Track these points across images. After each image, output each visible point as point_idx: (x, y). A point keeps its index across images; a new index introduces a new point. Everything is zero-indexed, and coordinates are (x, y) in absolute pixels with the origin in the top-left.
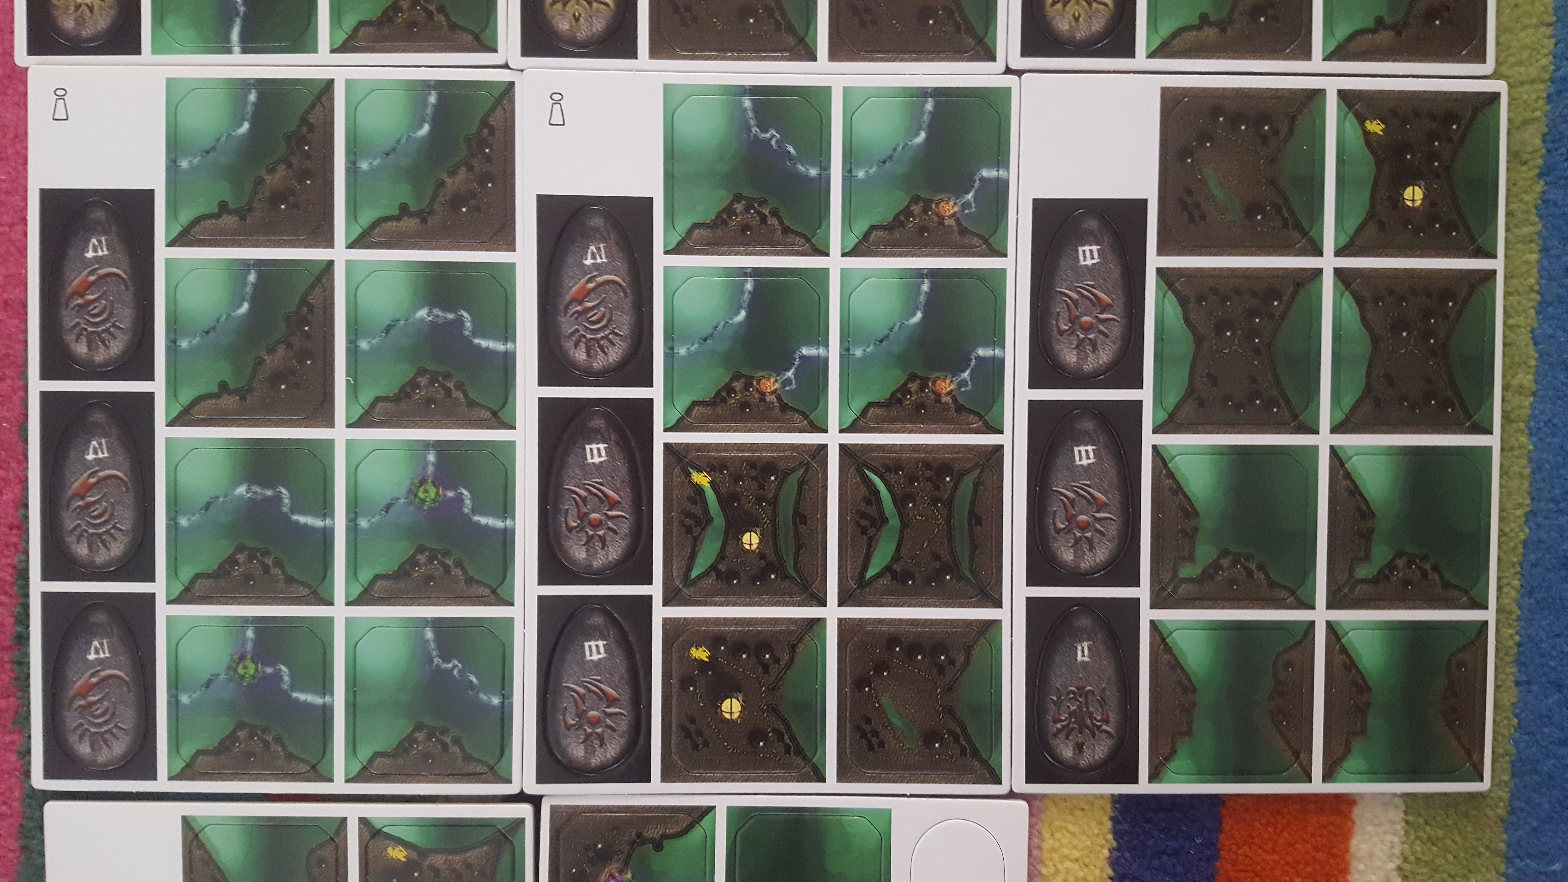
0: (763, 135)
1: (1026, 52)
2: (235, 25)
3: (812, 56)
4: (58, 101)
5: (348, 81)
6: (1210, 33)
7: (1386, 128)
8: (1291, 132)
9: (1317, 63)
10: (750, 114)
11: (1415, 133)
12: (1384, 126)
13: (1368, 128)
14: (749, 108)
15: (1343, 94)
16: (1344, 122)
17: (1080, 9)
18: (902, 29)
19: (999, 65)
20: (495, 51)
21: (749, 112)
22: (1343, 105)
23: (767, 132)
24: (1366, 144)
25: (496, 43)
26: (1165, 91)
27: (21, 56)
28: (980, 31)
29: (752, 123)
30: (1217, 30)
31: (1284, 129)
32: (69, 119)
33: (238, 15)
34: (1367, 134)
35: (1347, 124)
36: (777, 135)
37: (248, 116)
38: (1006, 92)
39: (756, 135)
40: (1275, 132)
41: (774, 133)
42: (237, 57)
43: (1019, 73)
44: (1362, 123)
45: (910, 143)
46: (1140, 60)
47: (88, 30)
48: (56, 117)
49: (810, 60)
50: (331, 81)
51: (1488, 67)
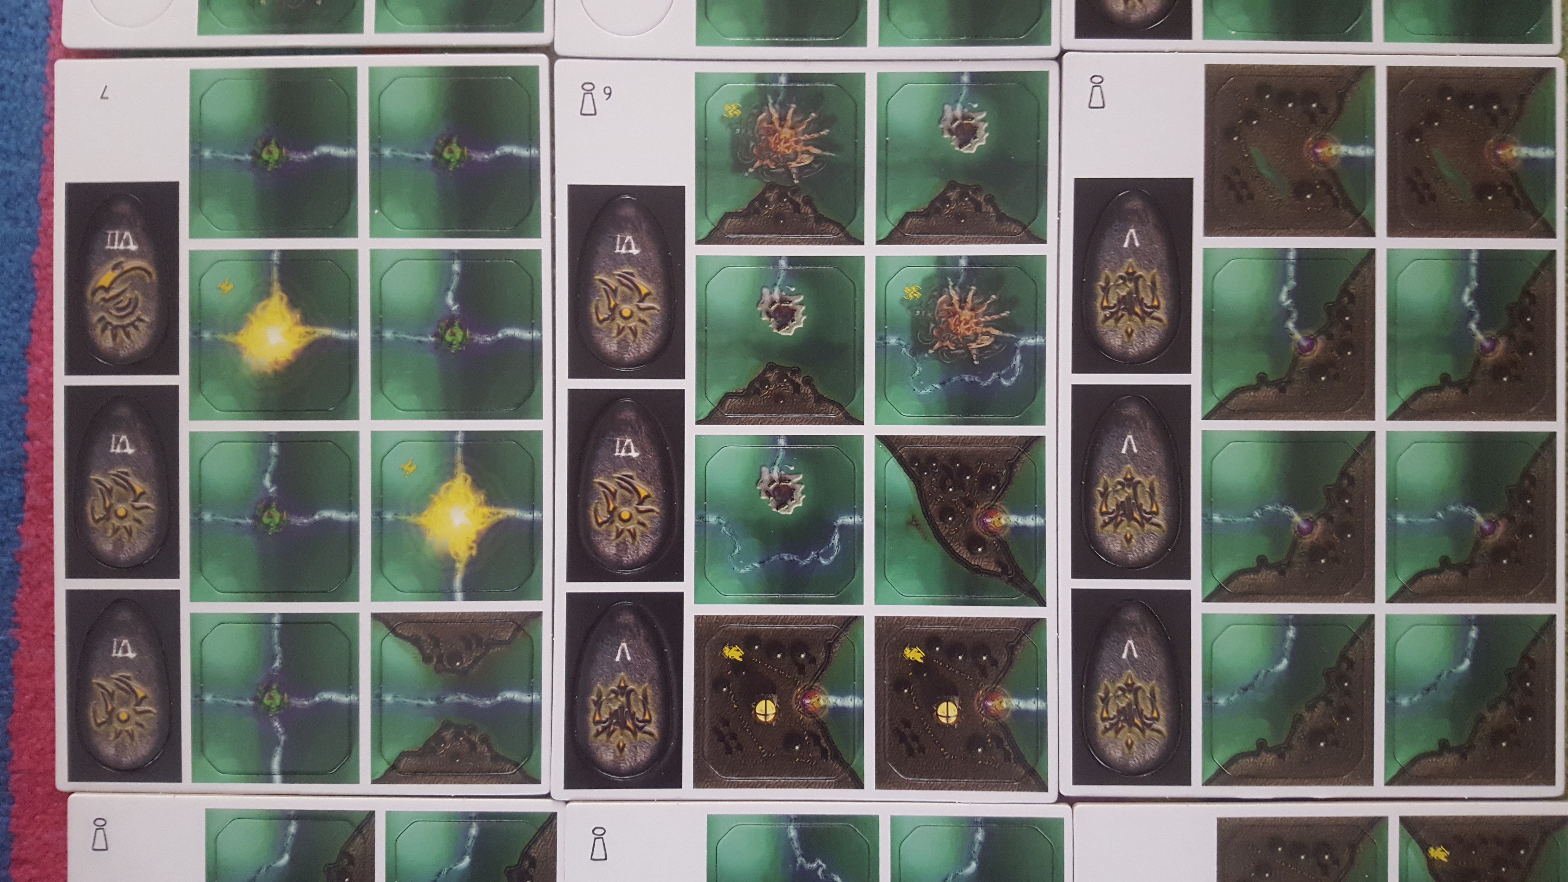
0: (809, 865)
1: (1078, 779)
2: (276, 755)
3: (858, 784)
4: (99, 831)
5: (389, 814)
6: (1269, 759)
7: (1450, 854)
8: (1352, 860)
9: (1379, 787)
10: (796, 844)
11: (1481, 859)
12: (1448, 853)
13: (1432, 855)
14: (794, 838)
15: (1405, 821)
16: (1407, 849)
17: (1133, 736)
18: (951, 756)
19: (1052, 795)
20: (538, 782)
21: (795, 842)
22: (1405, 831)
23: (813, 862)
24: (1430, 872)
25: (539, 774)
26: (1222, 823)
27: (62, 781)
28: (1030, 762)
29: (798, 852)
30: (1274, 756)
31: (1345, 857)
32: (109, 849)
33: (278, 744)
34: (1431, 863)
35: (1410, 850)
36: (824, 865)
37: (288, 848)
38: (1058, 823)
39: (801, 866)
40: (1335, 861)
41: (820, 863)
42: (277, 785)
43: (1071, 801)
44: (1425, 850)
45: (961, 873)
46: (1196, 788)
47: (129, 757)
48: (95, 847)
49: (857, 788)
50: (372, 814)
51: (1558, 789)
